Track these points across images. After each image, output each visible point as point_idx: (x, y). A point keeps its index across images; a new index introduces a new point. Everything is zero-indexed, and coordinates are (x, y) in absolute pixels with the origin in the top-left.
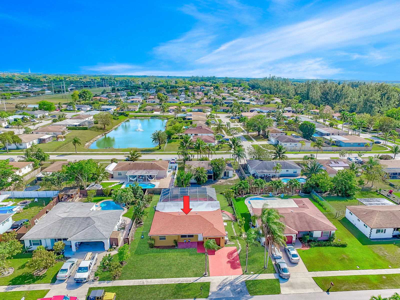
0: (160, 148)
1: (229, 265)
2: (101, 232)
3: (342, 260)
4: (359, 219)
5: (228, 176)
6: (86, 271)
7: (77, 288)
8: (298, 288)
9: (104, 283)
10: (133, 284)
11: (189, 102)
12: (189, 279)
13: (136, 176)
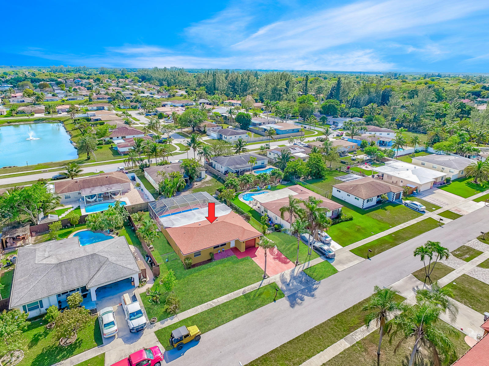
0: (89, 159)
1: (277, 261)
2: (125, 266)
3: (359, 230)
4: (349, 194)
5: (201, 178)
6: (141, 315)
7: (139, 338)
8: (347, 263)
9: (167, 320)
10: (202, 310)
11: (75, 99)
12: (253, 286)
13: (96, 195)
